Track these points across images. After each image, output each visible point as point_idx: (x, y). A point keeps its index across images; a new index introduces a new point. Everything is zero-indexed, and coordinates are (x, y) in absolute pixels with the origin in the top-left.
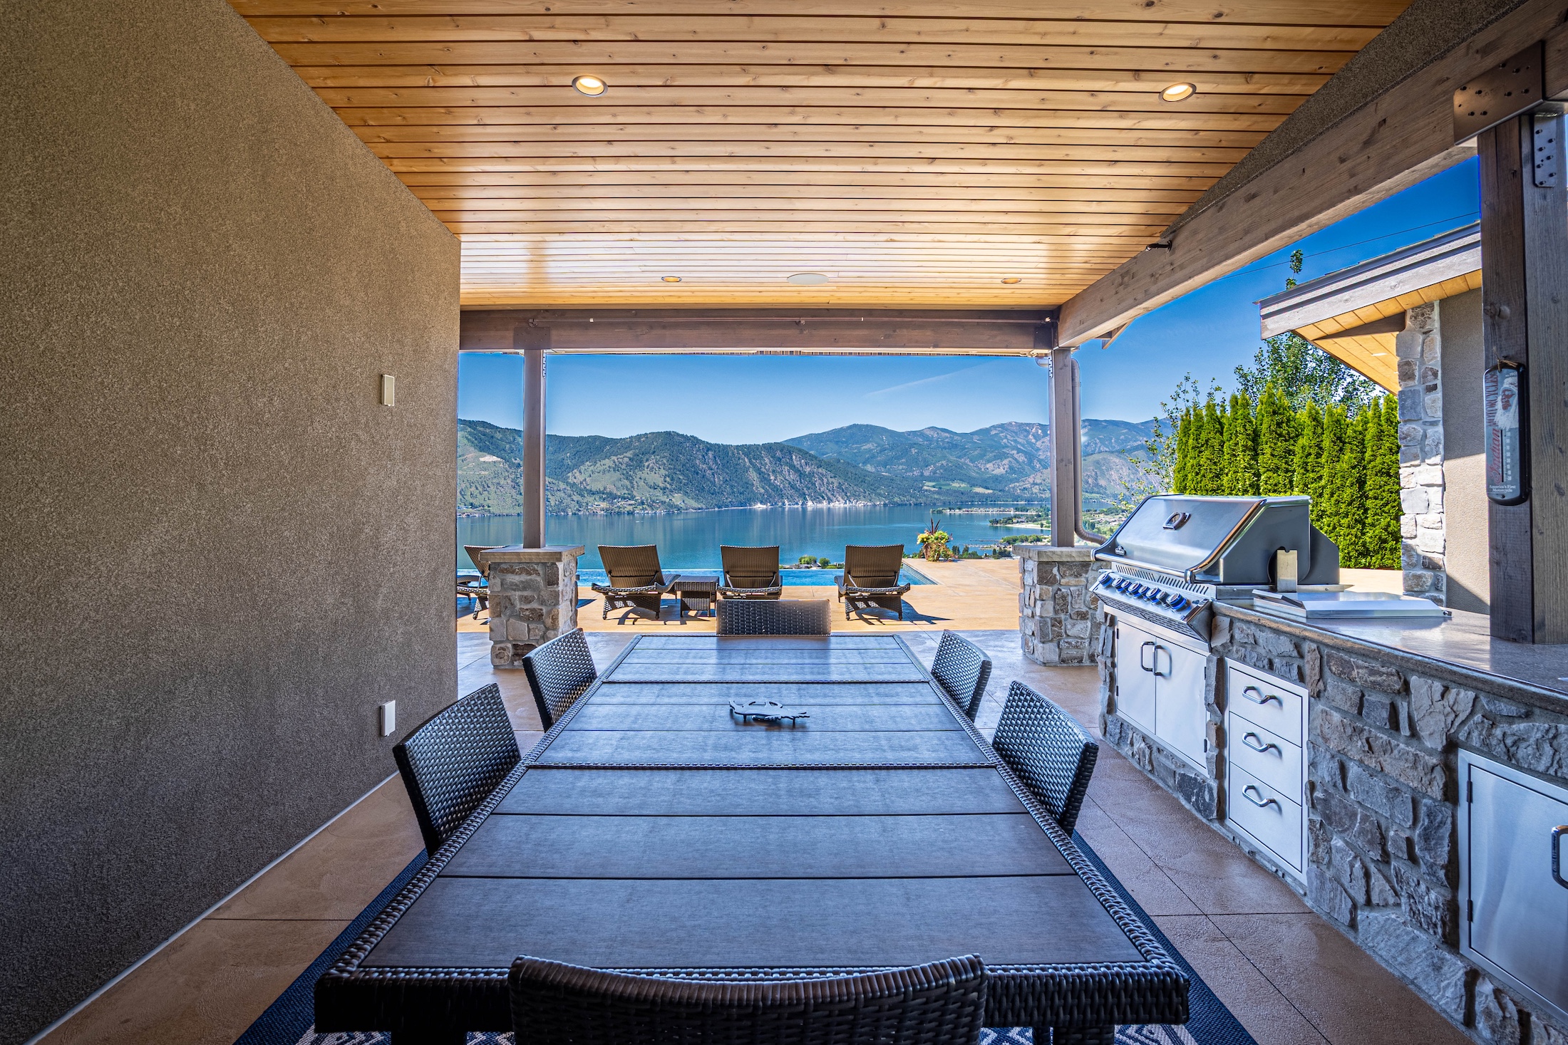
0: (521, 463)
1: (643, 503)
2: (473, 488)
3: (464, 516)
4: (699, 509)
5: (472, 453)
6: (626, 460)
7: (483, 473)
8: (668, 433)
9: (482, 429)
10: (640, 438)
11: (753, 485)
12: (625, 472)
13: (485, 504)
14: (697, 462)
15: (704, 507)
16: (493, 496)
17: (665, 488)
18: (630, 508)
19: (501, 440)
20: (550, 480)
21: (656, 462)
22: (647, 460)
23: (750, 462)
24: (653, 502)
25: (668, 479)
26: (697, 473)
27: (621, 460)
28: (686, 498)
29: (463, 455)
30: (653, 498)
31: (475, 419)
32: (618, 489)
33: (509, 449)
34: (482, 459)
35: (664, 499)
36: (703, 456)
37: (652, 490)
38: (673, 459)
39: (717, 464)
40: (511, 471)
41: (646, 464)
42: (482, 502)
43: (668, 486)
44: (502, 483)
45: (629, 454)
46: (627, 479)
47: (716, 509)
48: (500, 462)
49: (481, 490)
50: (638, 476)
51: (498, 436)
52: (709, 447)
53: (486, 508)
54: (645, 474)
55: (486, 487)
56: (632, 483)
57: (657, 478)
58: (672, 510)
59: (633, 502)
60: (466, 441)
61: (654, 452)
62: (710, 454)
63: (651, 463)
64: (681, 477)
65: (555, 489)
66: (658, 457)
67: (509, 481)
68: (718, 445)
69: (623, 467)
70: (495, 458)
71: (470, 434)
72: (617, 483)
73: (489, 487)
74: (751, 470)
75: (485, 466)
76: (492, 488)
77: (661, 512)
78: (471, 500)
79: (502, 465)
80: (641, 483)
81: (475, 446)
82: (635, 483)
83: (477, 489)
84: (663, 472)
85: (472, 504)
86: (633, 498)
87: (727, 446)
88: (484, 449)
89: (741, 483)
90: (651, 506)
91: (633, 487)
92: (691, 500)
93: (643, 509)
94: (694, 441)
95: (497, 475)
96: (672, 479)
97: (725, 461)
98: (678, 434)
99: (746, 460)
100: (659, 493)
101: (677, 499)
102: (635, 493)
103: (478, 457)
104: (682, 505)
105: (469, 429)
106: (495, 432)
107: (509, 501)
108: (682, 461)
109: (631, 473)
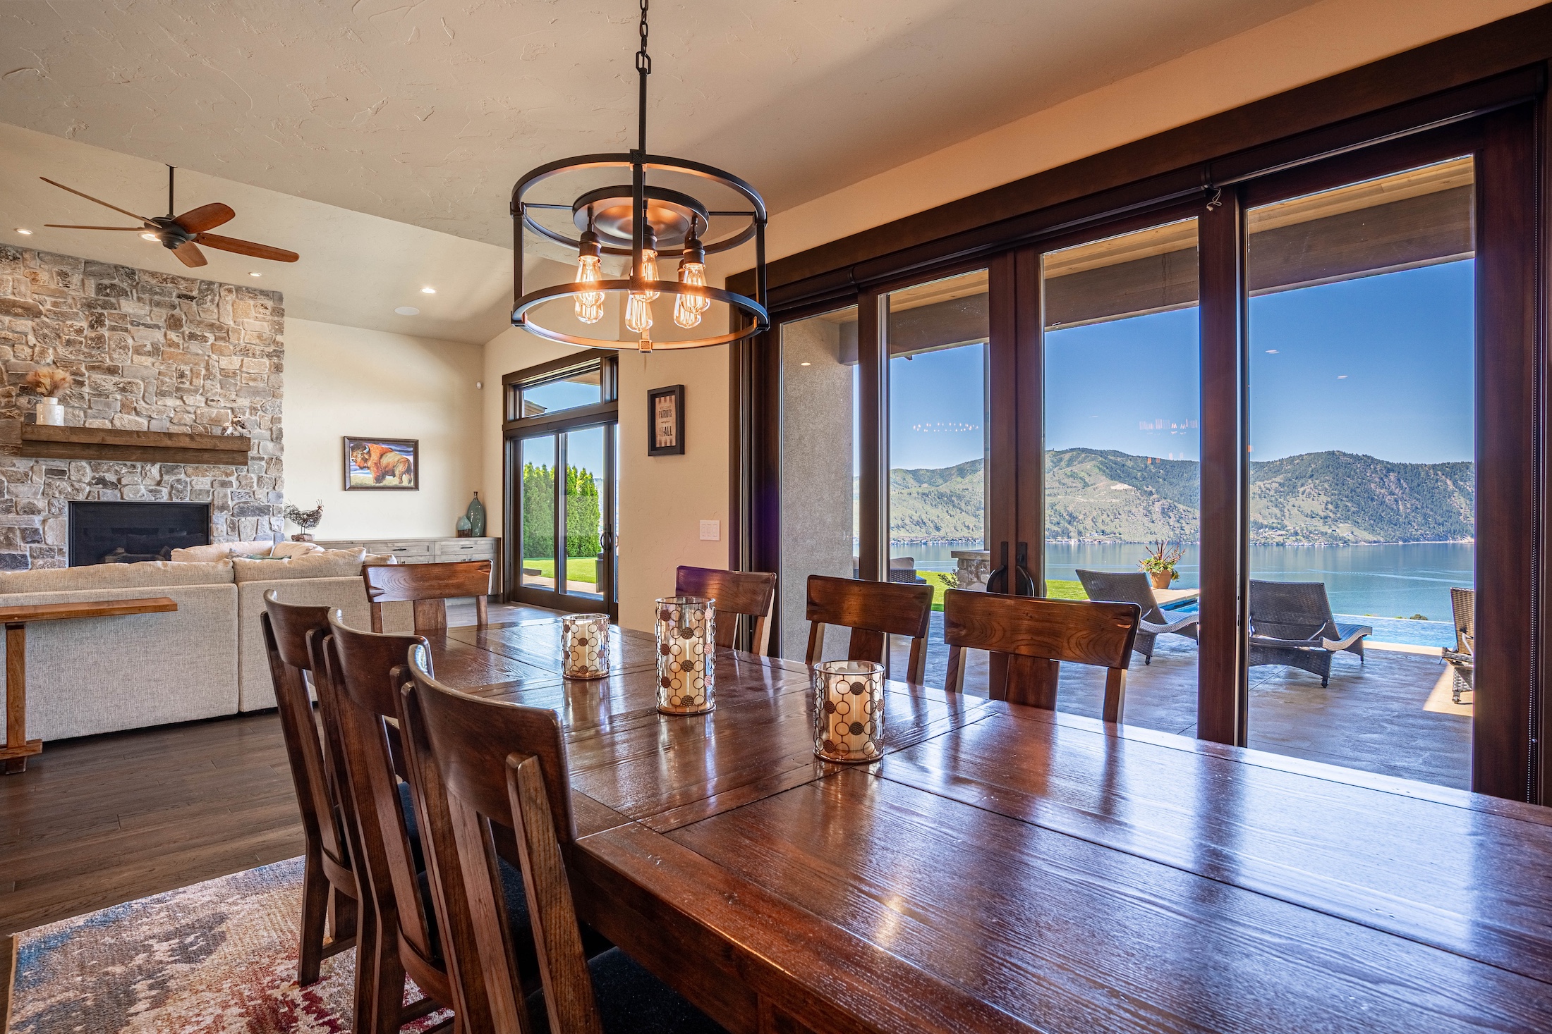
0: (1154, 491)
1: (1296, 534)
2: (1105, 516)
3: (1096, 542)
4: (1375, 542)
5: (1103, 482)
6: (1275, 485)
7: (1114, 501)
8: (1333, 453)
9: (1112, 458)
10: (1292, 461)
11: (1459, 514)
12: (1273, 499)
13: (1116, 531)
14: (1373, 486)
15: (1382, 539)
16: (1124, 523)
17: (1326, 518)
18: (1280, 539)
19: (1133, 468)
20: (1185, 508)
21: (1315, 487)
22: (1302, 485)
23: (1455, 483)
24: (1311, 532)
25: (1330, 506)
26: (1372, 500)
27: (1268, 486)
28: (1355, 529)
29: (1095, 484)
30: (1310, 529)
31: (1106, 449)
32: (1264, 517)
33: (1141, 477)
34: (1113, 488)
35: (1325, 529)
36: (1382, 479)
37: (1308, 519)
38: (1339, 483)
39: (1401, 487)
40: (1143, 498)
41: (1302, 490)
42: (1113, 529)
43: (1331, 514)
44: (1133, 511)
45: (1279, 479)
46: (1276, 506)
47: (1401, 543)
48: (1131, 490)
49: (1112, 517)
50: (1291, 504)
51: (1130, 463)
52: (1390, 468)
53: (1118, 535)
54: (1301, 501)
55: (1117, 515)
56: (1281, 511)
57: (1317, 505)
58: (1335, 542)
59: (1284, 532)
60: (1097, 470)
61: (1312, 476)
62: (1392, 476)
63: (1307, 488)
64: (1349, 505)
65: (1191, 517)
66: (1317, 482)
67: (1141, 510)
68: (1405, 466)
69: (1272, 493)
70: (1126, 486)
71: (1102, 463)
72: (1263, 512)
73: (1120, 514)
74: (1456, 494)
75: (1116, 494)
76: (1123, 515)
77: (1321, 544)
78: (1103, 528)
79: (1133, 493)
80: (1295, 511)
81: (1107, 475)
82: (1286, 511)
83: (1108, 516)
84: (1323, 498)
85: (1103, 532)
86: (1284, 527)
87: (1418, 466)
88: (1115, 477)
89: (1440, 512)
90: (1307, 538)
91: (1283, 516)
92: (1363, 532)
93: (1297, 540)
94: (1368, 461)
95: (1128, 503)
96: (1337, 507)
97: (1415, 484)
98: (1344, 454)
99: (1449, 482)
100: (1318, 525)
101: (1344, 530)
102: (1286, 522)
103: (1109, 486)
104: (1351, 537)
105: (1101, 459)
106: (1127, 460)
107: (1141, 529)
108: (1351, 486)
109: (1282, 500)
